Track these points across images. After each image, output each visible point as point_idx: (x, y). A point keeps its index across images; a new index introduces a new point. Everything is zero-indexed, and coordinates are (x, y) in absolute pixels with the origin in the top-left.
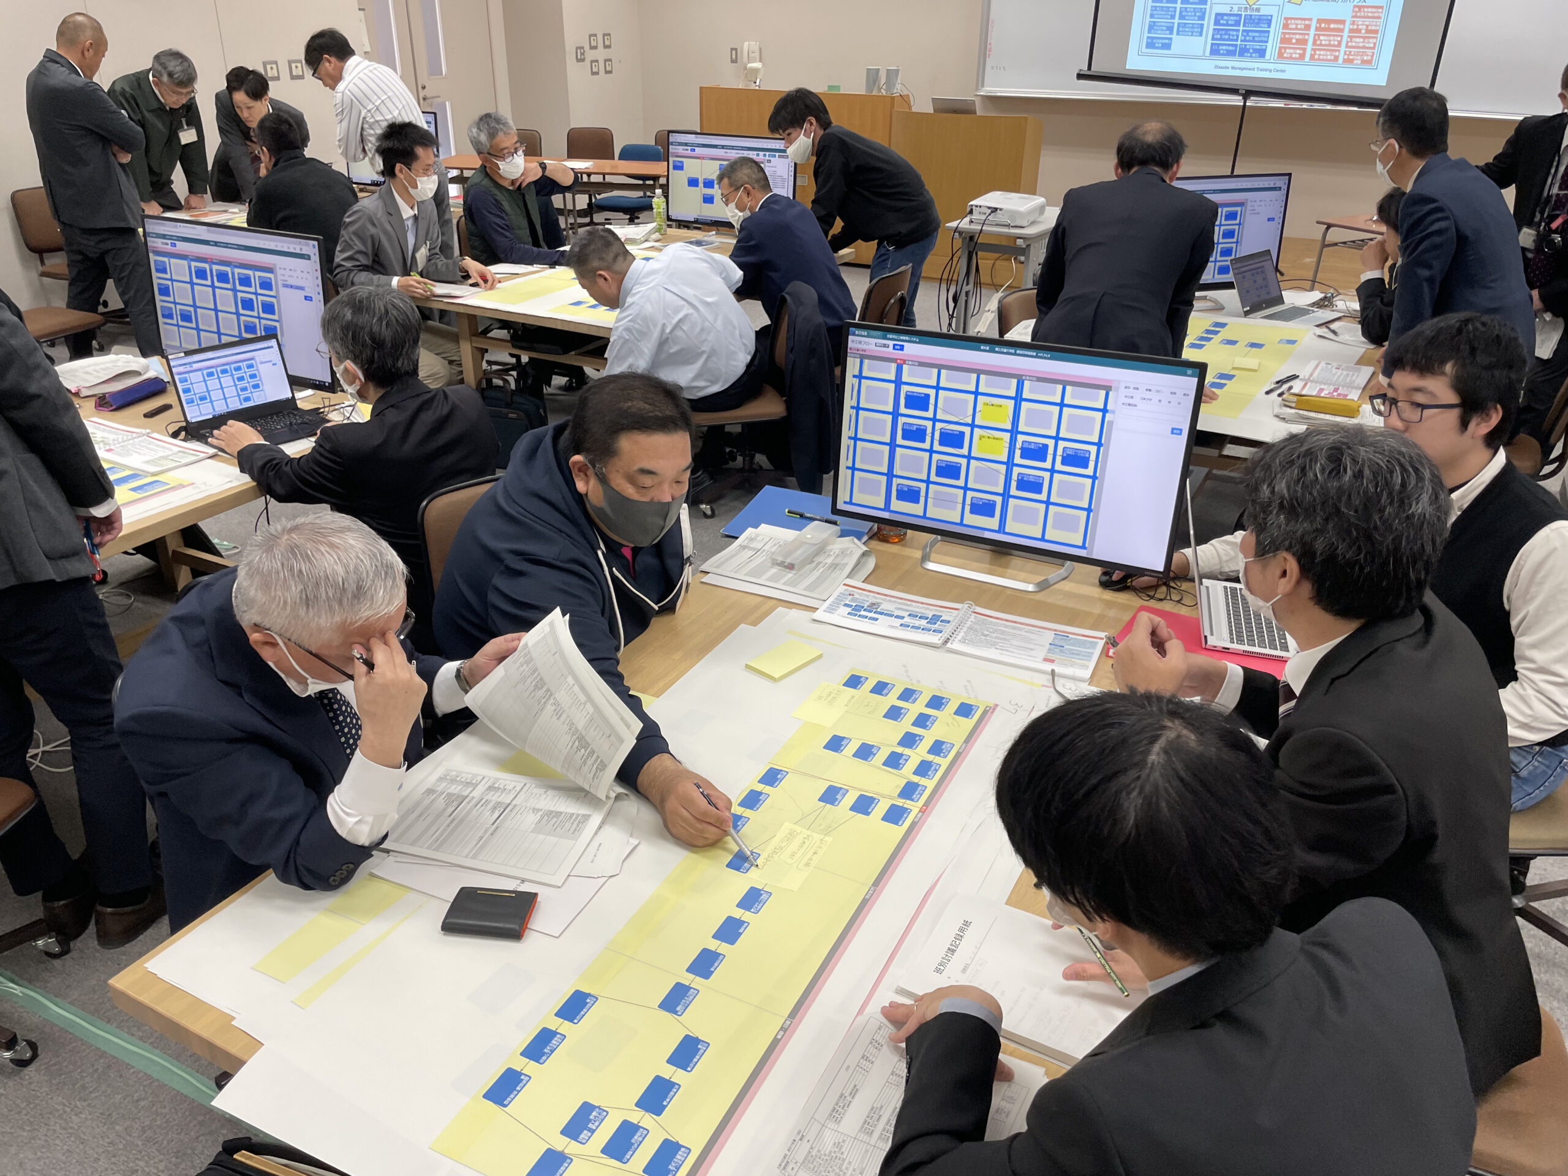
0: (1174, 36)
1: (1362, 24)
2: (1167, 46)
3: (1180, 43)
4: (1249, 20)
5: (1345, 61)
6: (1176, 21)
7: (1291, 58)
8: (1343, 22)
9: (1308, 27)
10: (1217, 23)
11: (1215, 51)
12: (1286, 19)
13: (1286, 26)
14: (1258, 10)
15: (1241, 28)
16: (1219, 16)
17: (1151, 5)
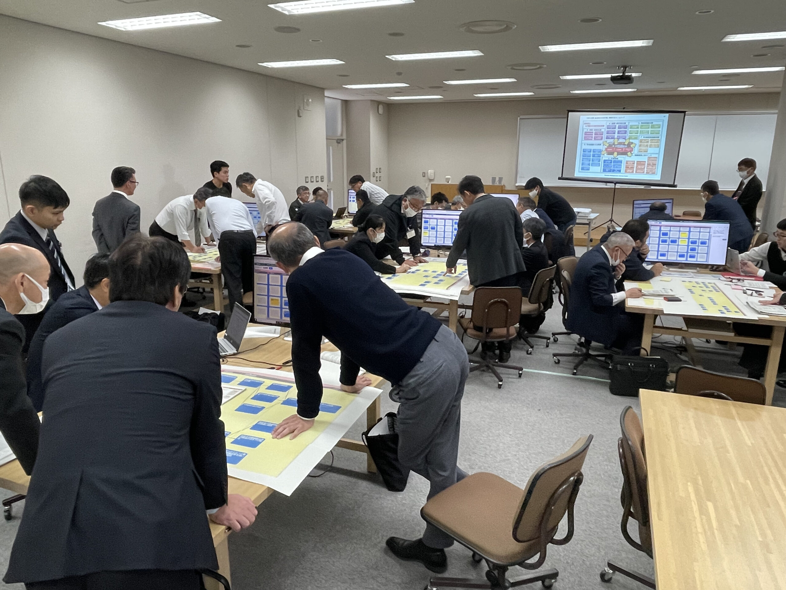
0: (591, 167)
1: (651, 163)
2: (588, 169)
3: (592, 169)
4: (615, 161)
5: (646, 173)
6: (591, 162)
7: (629, 172)
8: (645, 162)
9: (634, 163)
10: (604, 162)
11: (604, 171)
12: (627, 161)
13: (627, 163)
14: (617, 159)
15: (612, 164)
16: (605, 161)
17: (582, 157)
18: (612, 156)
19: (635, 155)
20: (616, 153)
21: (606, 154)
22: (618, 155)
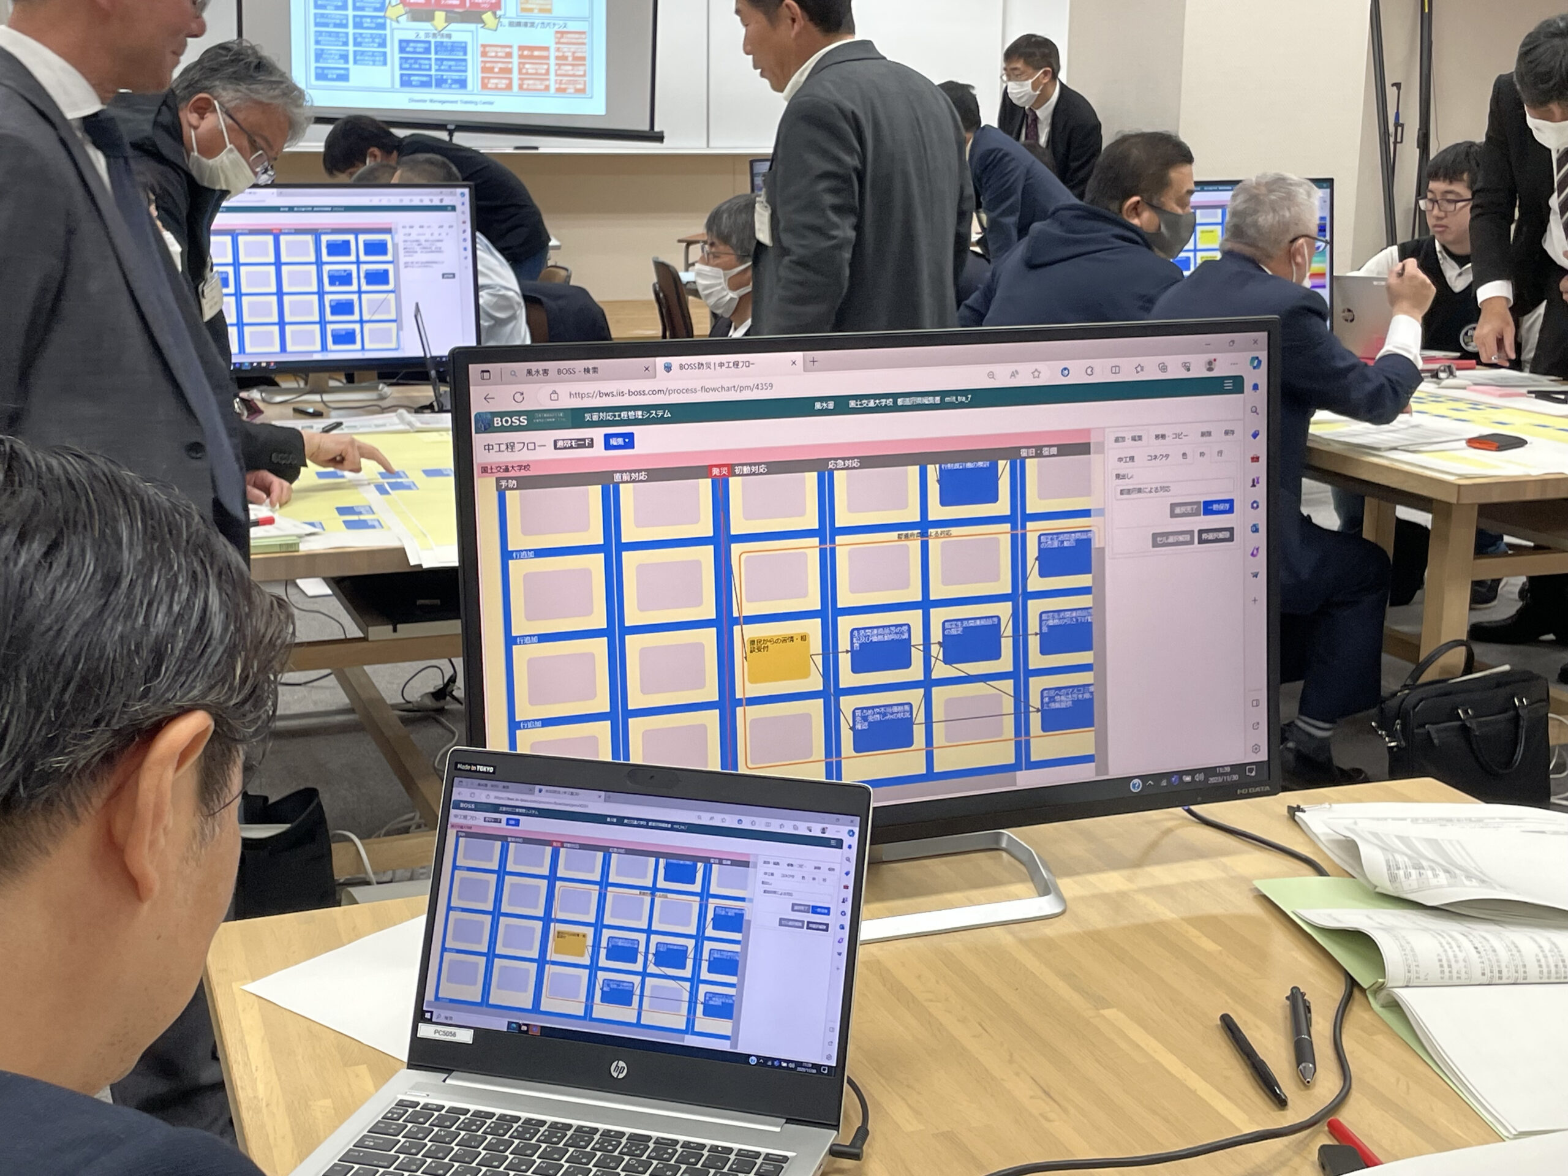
0: (351, 65)
1: (568, 51)
2: (344, 77)
3: (359, 74)
4: (440, 46)
5: (558, 90)
7: (496, 88)
8: (547, 49)
9: (509, 55)
10: (402, 50)
11: (406, 82)
12: (484, 46)
13: (484, 54)
14: (449, 36)
15: (433, 56)
16: (404, 45)
17: (313, 29)
18: (426, 25)
19: (511, 24)
20: (440, 16)
21: (403, 19)
22: (449, 20)
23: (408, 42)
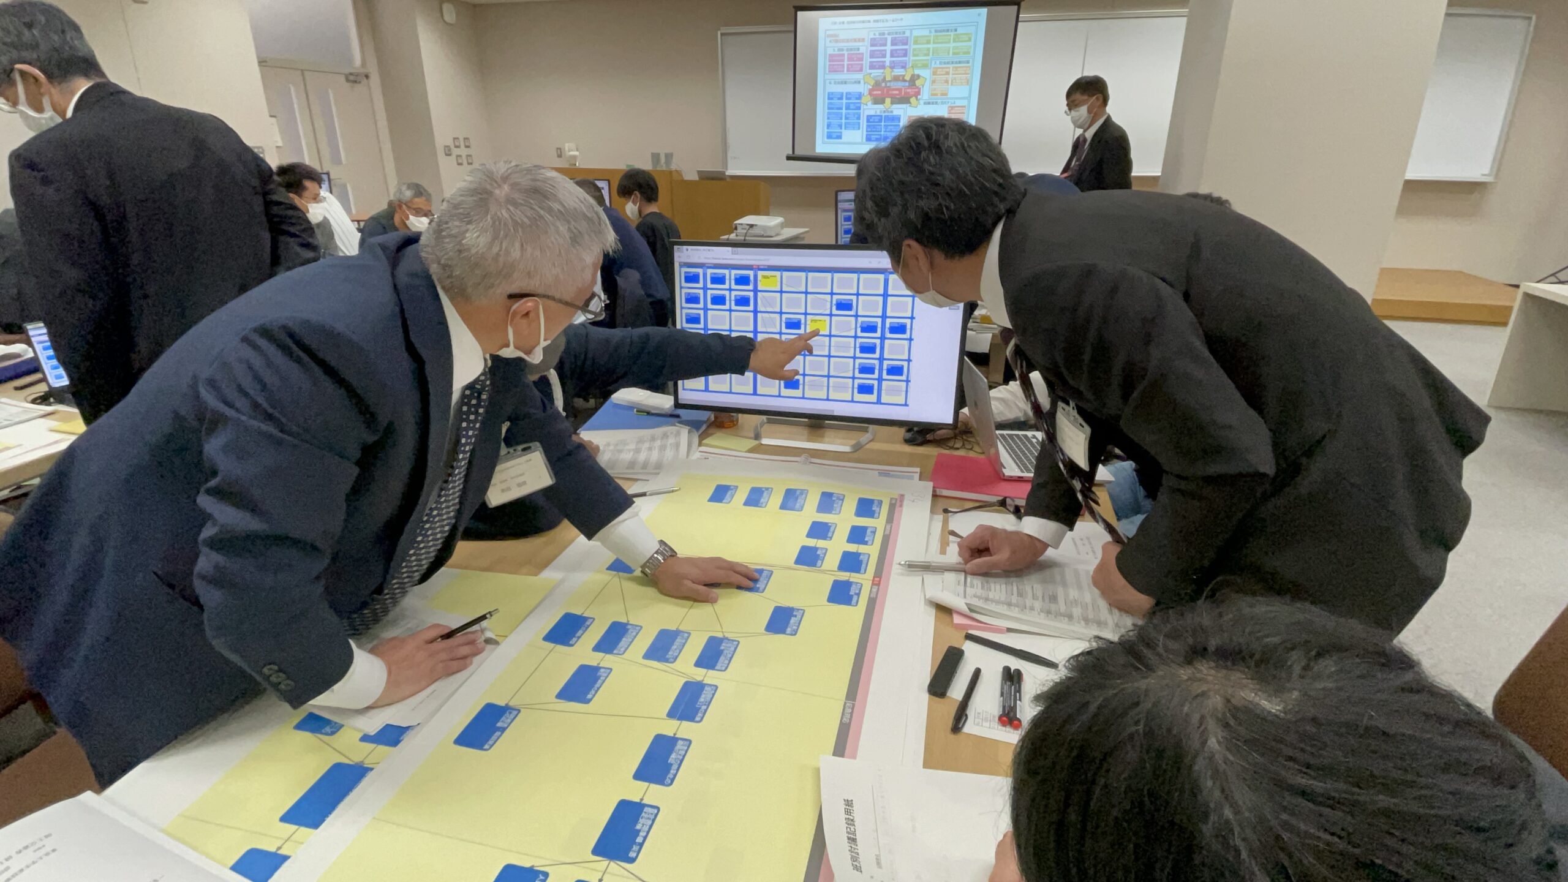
0: (843, 130)
2: (839, 137)
3: (847, 135)
4: (888, 118)
6: (843, 121)
10: (868, 121)
11: (868, 139)
14: (892, 112)
15: (883, 124)
16: (869, 118)
17: (827, 111)
18: (881, 106)
19: (925, 103)
20: (888, 100)
21: (869, 103)
22: (892, 103)
23: (872, 116)
